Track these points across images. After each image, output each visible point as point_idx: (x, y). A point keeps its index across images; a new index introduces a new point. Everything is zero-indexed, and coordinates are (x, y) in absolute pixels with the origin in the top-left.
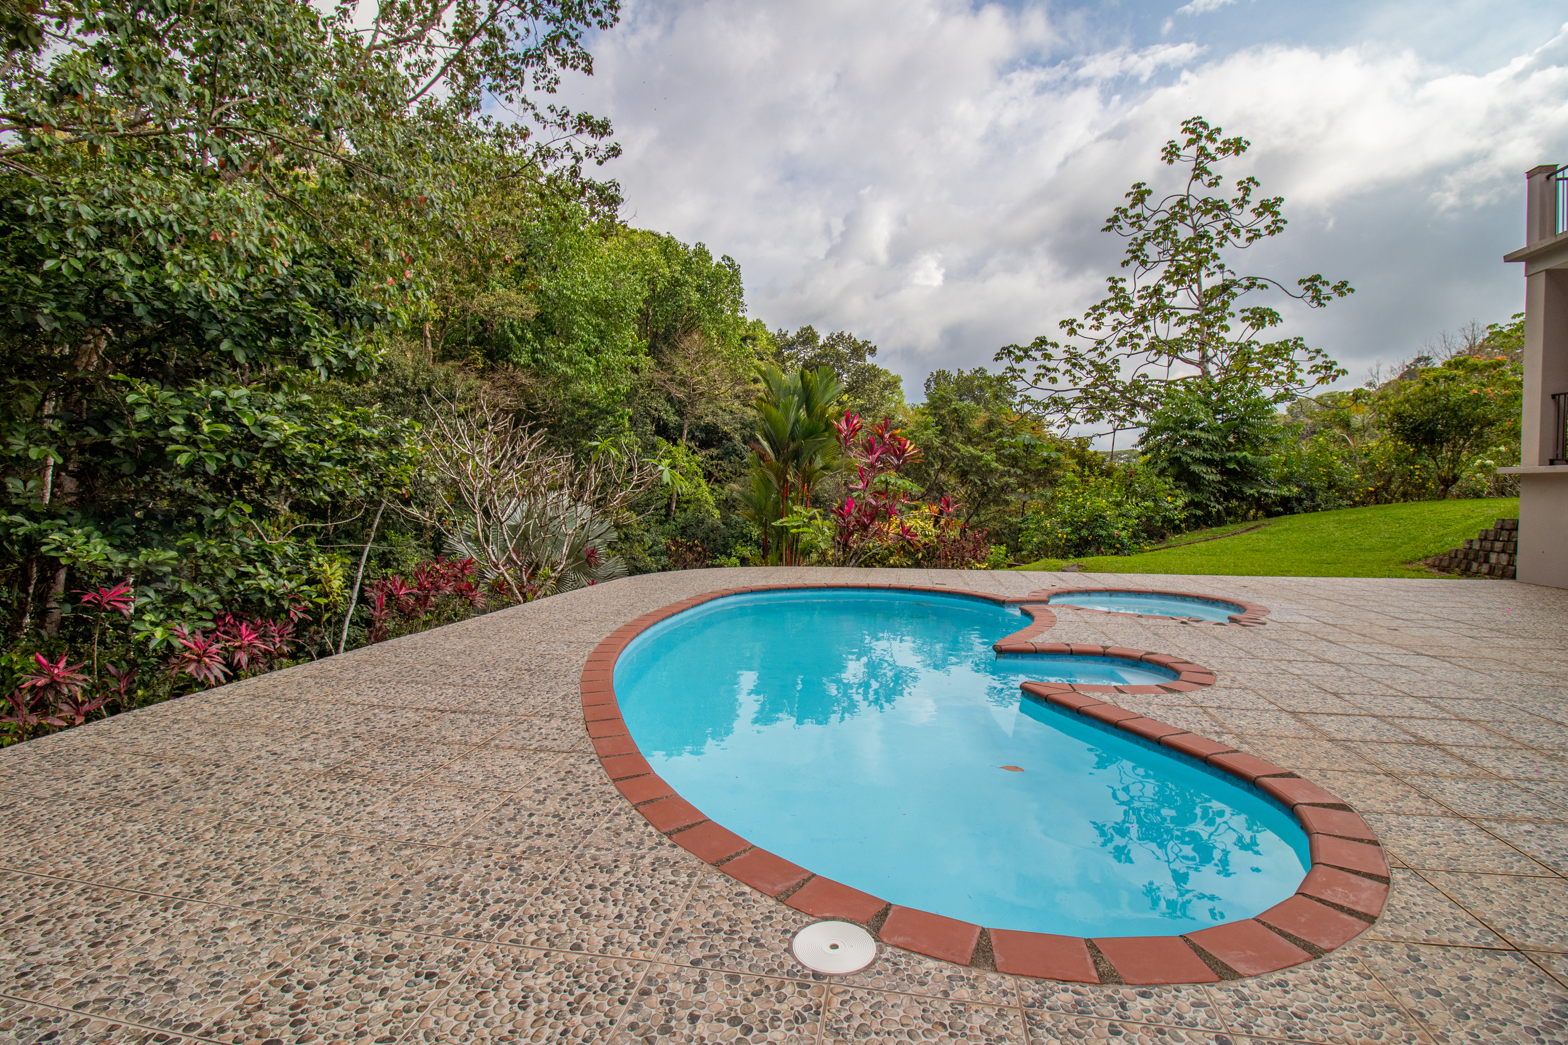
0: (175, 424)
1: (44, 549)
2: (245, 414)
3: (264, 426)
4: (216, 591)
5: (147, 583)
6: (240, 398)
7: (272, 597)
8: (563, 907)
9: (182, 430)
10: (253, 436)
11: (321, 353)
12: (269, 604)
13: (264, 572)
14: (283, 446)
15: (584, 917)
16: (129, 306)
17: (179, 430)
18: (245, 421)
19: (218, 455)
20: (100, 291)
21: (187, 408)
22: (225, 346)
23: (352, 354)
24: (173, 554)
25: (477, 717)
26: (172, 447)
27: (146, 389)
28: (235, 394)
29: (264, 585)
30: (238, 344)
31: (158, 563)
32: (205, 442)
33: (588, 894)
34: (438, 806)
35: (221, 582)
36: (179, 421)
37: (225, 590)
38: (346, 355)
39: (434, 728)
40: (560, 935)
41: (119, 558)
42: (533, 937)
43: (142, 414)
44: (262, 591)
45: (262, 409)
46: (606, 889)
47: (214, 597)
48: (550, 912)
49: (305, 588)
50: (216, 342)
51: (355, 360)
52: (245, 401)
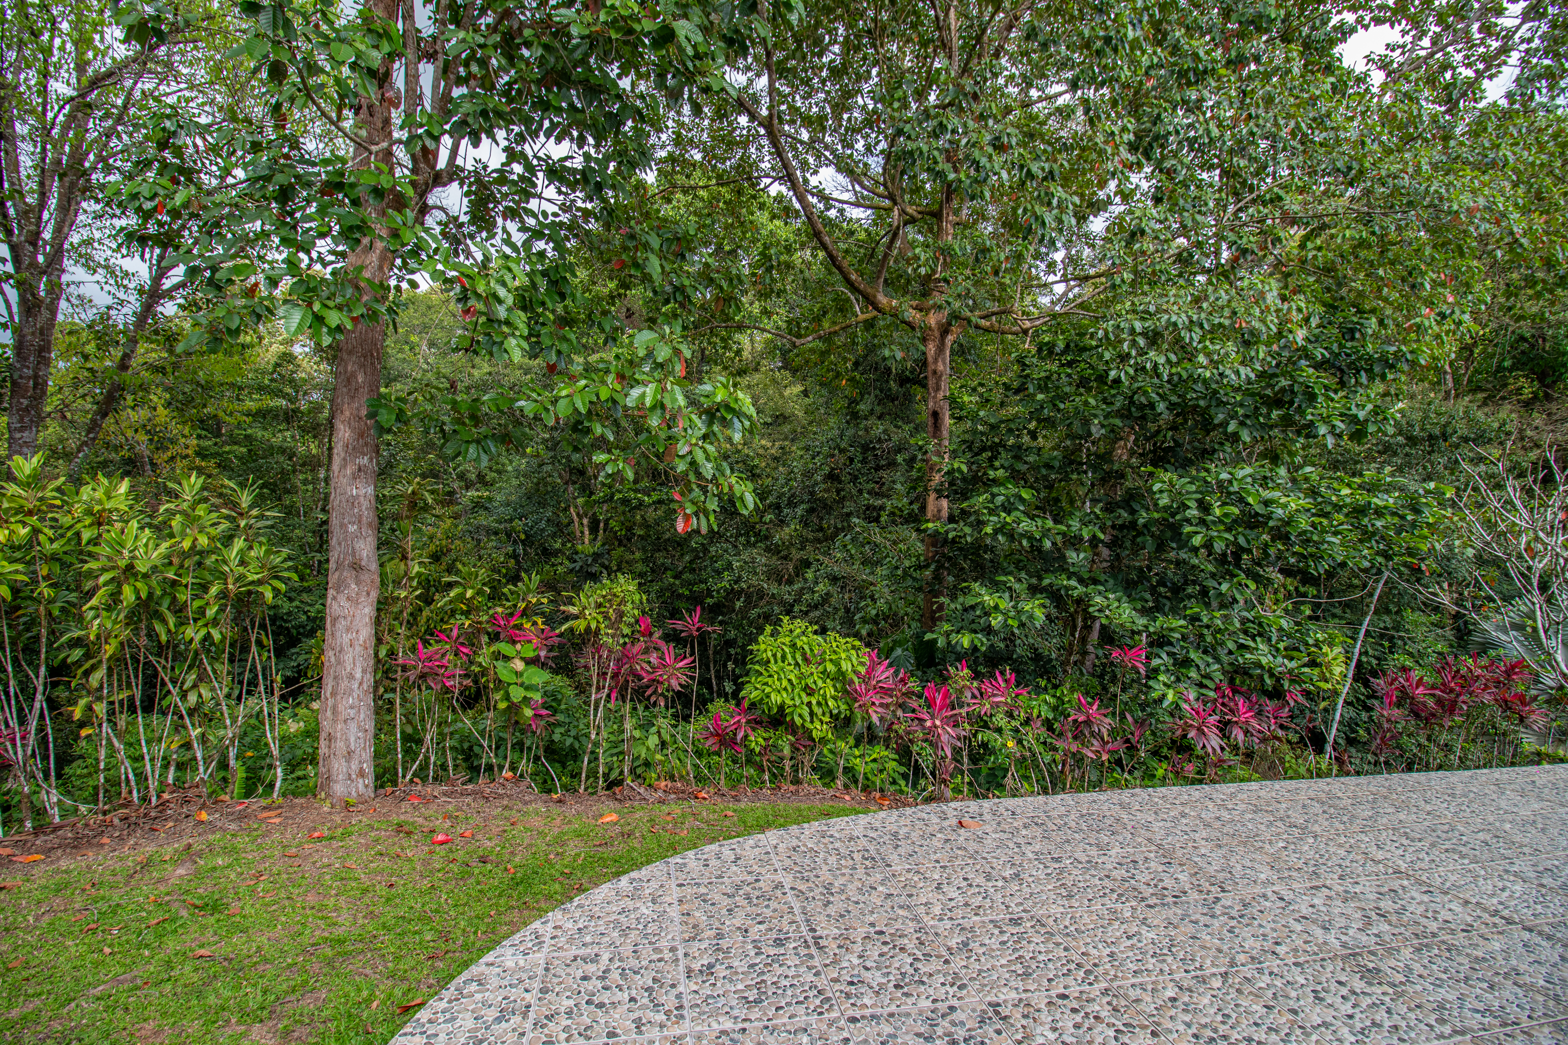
0: (1189, 507)
1: (1091, 609)
2: (1249, 494)
3: (1267, 503)
4: (1217, 660)
5: (1161, 645)
6: (1245, 477)
7: (1272, 675)
8: (1304, 982)
9: (1195, 512)
10: (1257, 514)
11: (1326, 420)
12: (1268, 681)
13: (1263, 647)
14: (1288, 523)
15: (1316, 998)
16: (1152, 406)
17: (1193, 512)
18: (1250, 500)
19: (1227, 535)
20: (1132, 397)
21: (1201, 493)
22: (1232, 427)
23: (1361, 415)
24: (1182, 622)
25: (1332, 810)
26: (1188, 529)
27: (1167, 476)
28: (1240, 474)
29: (1264, 661)
30: (1242, 424)
31: (1171, 630)
32: (1214, 522)
33: (1333, 986)
34: (1249, 864)
35: (1222, 652)
36: (1193, 504)
37: (1225, 659)
38: (1356, 416)
39: (1284, 806)
40: (1287, 997)
41: (1142, 621)
42: (1263, 985)
43: (1164, 501)
44: (1261, 667)
45: (1265, 486)
46: (1354, 993)
47: (1216, 666)
48: (1290, 979)
49: (1306, 670)
50: (1224, 424)
51: (1367, 421)
52: (1249, 480)
